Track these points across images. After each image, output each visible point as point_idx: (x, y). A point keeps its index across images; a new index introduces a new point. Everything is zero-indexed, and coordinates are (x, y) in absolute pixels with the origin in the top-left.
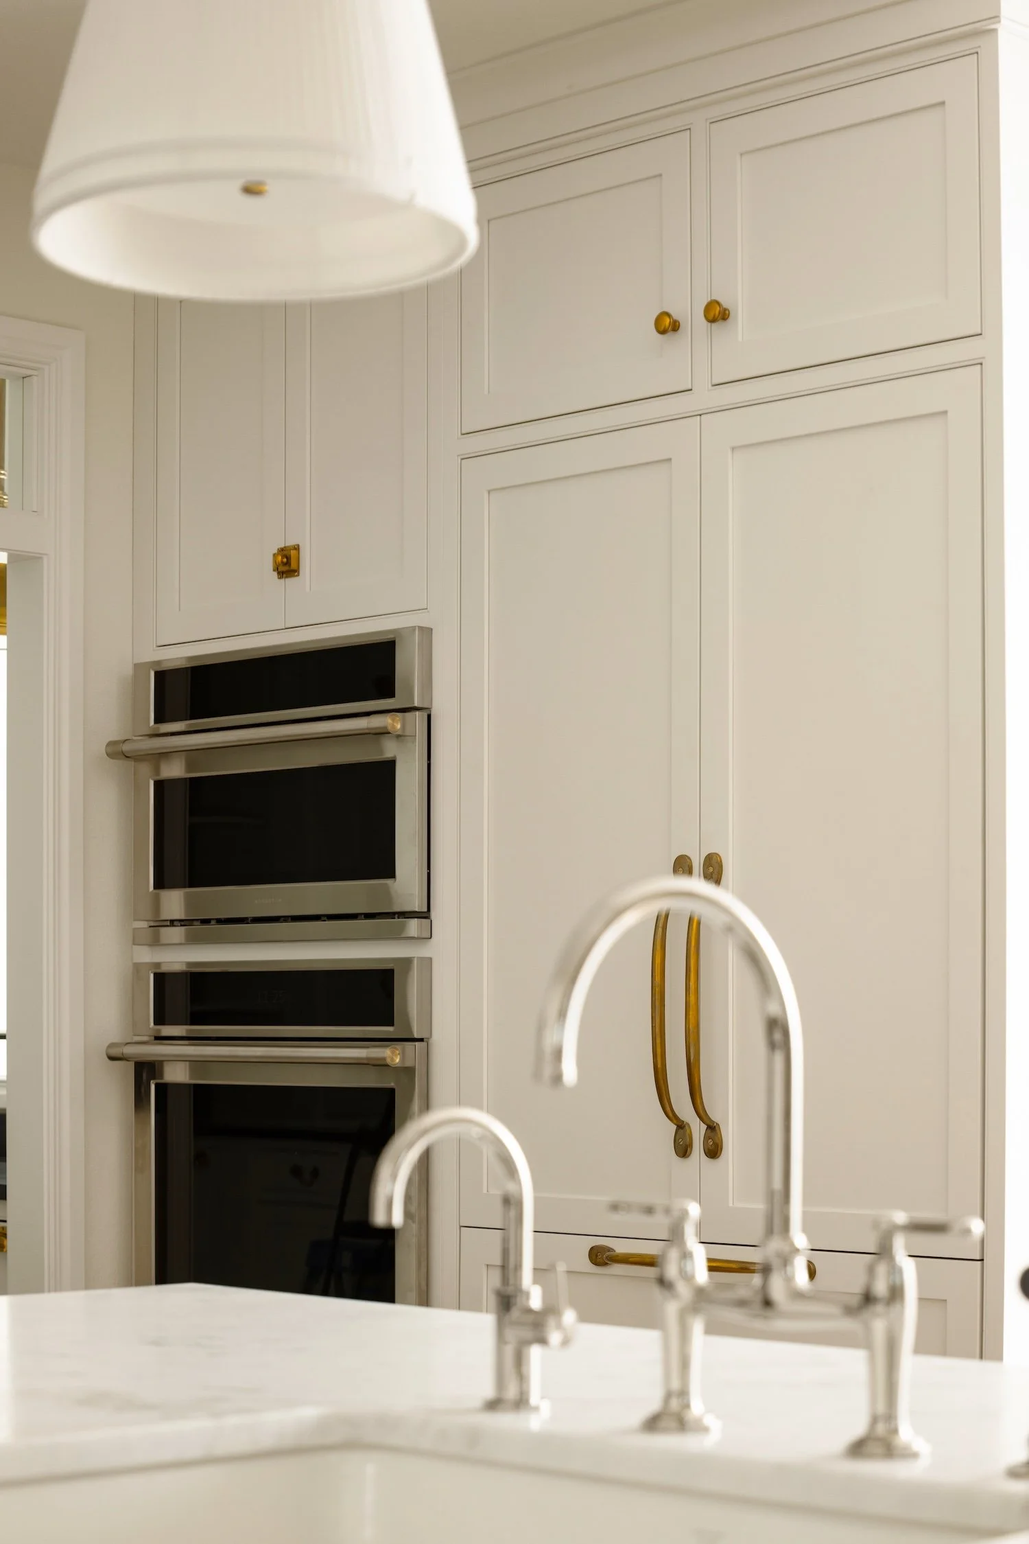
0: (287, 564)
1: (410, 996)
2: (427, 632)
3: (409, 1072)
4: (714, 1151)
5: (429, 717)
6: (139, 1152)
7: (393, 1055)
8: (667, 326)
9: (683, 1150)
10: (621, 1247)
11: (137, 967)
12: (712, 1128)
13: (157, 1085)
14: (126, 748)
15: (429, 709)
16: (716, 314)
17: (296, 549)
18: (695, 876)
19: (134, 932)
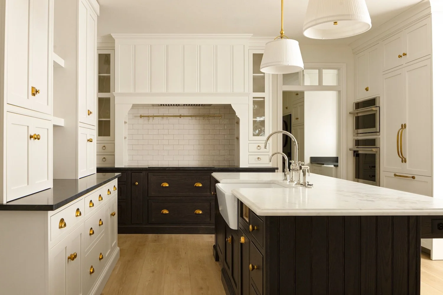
0: (367, 89)
1: (377, 143)
2: (379, 97)
3: (377, 152)
4: (405, 162)
5: (379, 108)
6: (354, 162)
7: (374, 150)
8: (400, 56)
9: (402, 162)
10: (397, 174)
11: (354, 139)
12: (405, 159)
13: (356, 154)
14: (351, 113)
15: (379, 107)
16: (405, 54)
17: (368, 87)
18: (404, 126)
19: (354, 135)
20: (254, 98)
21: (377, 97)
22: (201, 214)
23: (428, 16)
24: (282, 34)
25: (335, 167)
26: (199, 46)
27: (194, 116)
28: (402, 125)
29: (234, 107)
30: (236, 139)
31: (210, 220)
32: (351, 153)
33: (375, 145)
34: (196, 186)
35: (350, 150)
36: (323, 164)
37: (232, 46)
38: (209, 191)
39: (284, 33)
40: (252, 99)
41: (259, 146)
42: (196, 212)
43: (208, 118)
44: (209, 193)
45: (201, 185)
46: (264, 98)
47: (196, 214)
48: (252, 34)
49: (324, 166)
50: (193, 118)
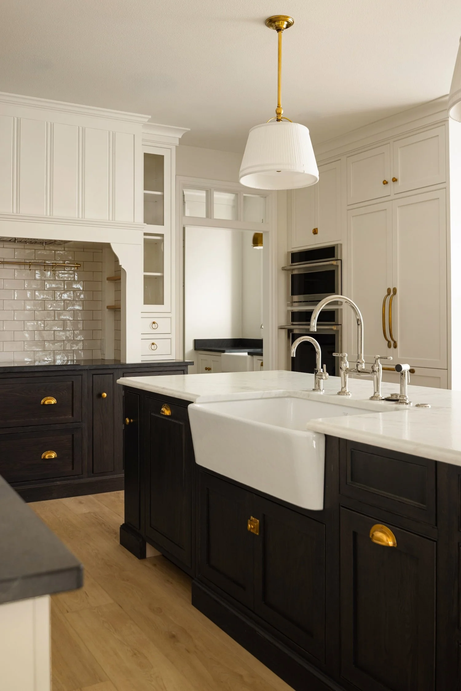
0: (315, 232)
1: (338, 316)
2: (341, 245)
3: (338, 331)
4: (395, 347)
5: (341, 262)
6: (288, 347)
7: (334, 328)
8: (385, 183)
9: (389, 346)
11: (288, 311)
12: (395, 342)
13: (292, 334)
14: (284, 268)
15: (341, 260)
16: (395, 180)
17: (317, 229)
18: (392, 292)
19: (288, 304)
20: (145, 234)
21: (337, 245)
22: (55, 458)
23: (443, 123)
24: (280, 114)
25: (249, 356)
26: (49, 123)
27: (24, 264)
28: (389, 290)
29: (116, 249)
30: (107, 310)
31: (73, 469)
32: (284, 333)
33: (333, 320)
34: (44, 404)
35: (281, 328)
36: (224, 352)
37: (113, 134)
38: (71, 412)
39: (282, 112)
40: (143, 237)
41: (154, 323)
42: (45, 456)
43: (54, 269)
44: (71, 417)
45: (53, 401)
46: (162, 235)
47: (45, 459)
48: (150, 117)
49: (225, 355)
50: (23, 267)
